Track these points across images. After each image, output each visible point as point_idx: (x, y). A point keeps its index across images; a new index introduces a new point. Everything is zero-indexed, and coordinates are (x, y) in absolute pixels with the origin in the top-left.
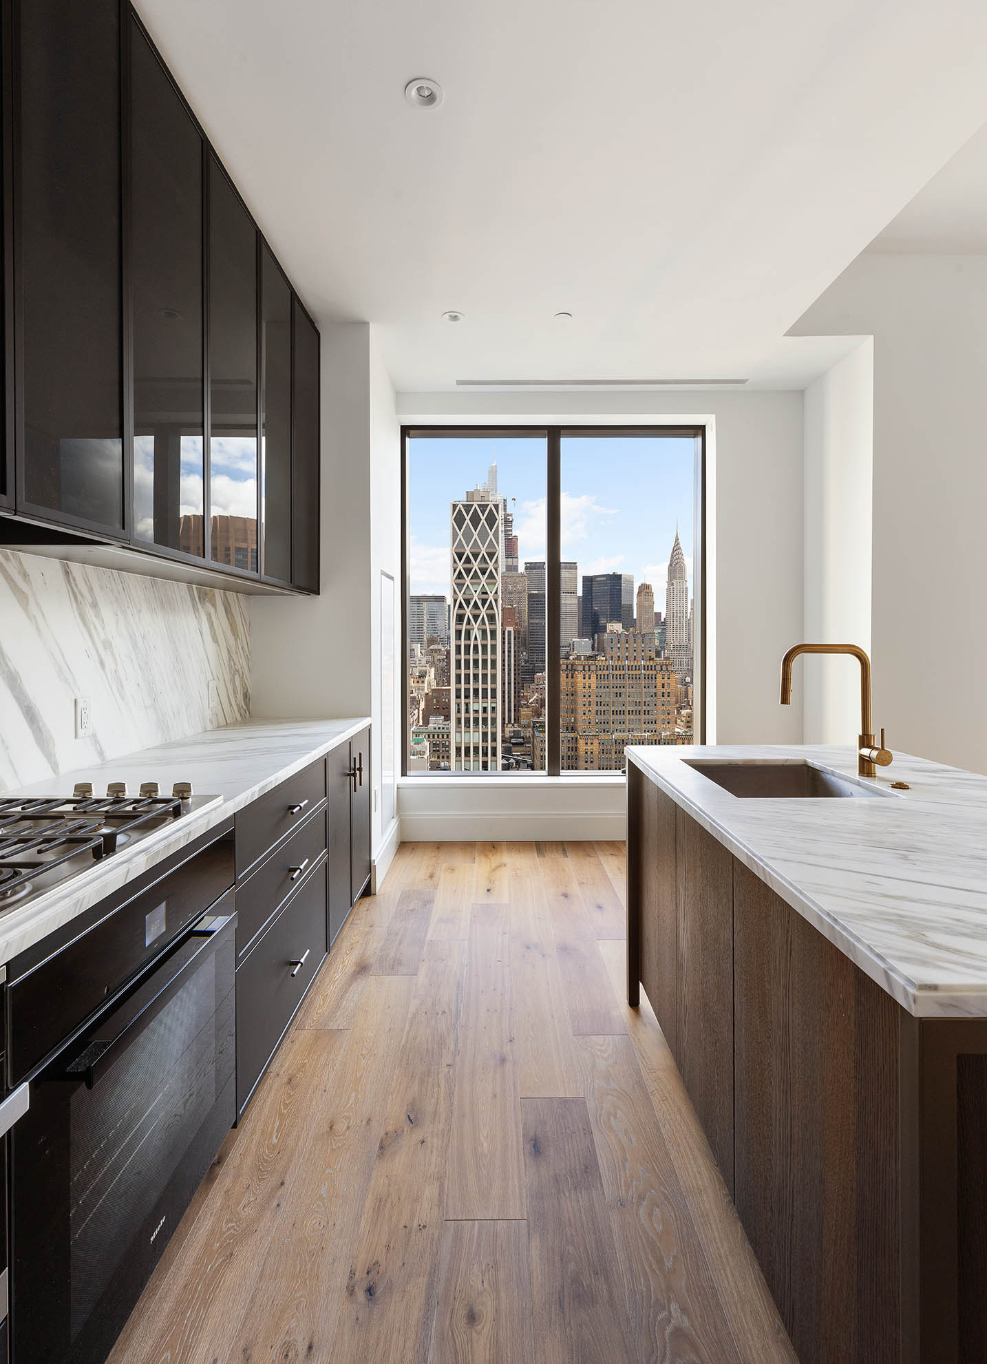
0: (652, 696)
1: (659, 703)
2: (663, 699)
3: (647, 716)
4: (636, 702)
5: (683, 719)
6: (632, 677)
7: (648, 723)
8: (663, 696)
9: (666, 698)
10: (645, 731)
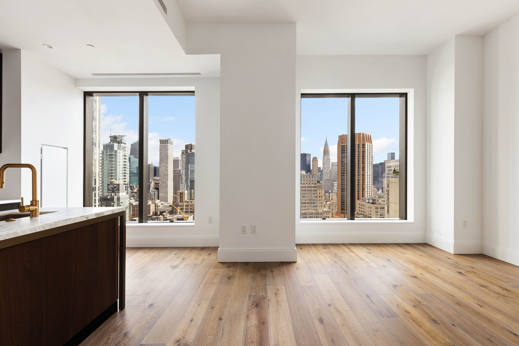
0: (316, 197)
1: (318, 200)
2: (320, 198)
3: (314, 205)
4: (310, 199)
5: (328, 205)
6: (308, 191)
7: (314, 207)
8: (320, 197)
9: (321, 198)
10: (313, 210)
